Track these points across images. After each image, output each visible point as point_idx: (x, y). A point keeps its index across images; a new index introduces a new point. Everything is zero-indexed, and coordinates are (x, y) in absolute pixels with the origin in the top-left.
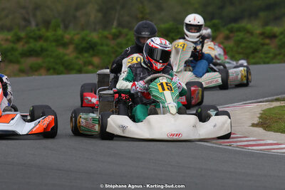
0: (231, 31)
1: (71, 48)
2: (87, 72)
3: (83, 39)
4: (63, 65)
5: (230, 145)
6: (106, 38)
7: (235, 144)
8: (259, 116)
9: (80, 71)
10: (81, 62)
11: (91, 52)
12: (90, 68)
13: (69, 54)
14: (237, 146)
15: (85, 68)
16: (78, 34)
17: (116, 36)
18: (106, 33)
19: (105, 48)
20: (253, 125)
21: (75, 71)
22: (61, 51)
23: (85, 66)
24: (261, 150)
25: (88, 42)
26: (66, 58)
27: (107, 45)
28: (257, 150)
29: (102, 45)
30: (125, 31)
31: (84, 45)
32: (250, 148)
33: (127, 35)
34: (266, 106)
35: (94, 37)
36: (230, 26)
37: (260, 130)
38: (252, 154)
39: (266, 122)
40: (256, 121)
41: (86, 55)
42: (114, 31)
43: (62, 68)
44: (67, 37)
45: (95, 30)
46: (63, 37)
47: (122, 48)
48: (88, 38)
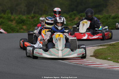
0: (81, 16)
1: (14, 22)
2: (21, 32)
3: (19, 18)
4: (11, 29)
5: (81, 64)
6: (29, 18)
7: (83, 64)
8: (93, 52)
9: (18, 32)
10: (18, 28)
11: (22, 24)
12: (22, 30)
13: (13, 24)
14: (84, 65)
15: (20, 31)
16: (17, 16)
17: (33, 18)
18: (29, 16)
19: (28, 22)
20: (91, 56)
21: (15, 32)
22: (10, 23)
23: (20, 29)
24: (94, 67)
25: (22, 20)
26: (12, 26)
27: (29, 21)
28: (93, 67)
29: (27, 21)
30: (37, 15)
31: (19, 21)
32: (90, 66)
33: (37, 17)
34: (96, 48)
35: (24, 17)
36: (80, 14)
37: (94, 58)
38: (91, 68)
39: (96, 55)
40: (92, 54)
41: (20, 25)
42: (32, 15)
43: (10, 30)
44: (13, 17)
45: (24, 15)
46: (10, 17)
47: (35, 22)
48: (21, 18)
